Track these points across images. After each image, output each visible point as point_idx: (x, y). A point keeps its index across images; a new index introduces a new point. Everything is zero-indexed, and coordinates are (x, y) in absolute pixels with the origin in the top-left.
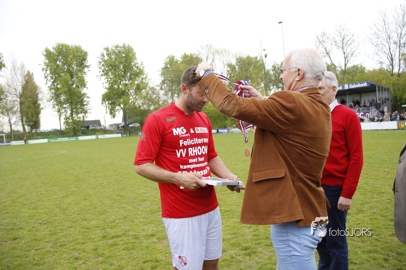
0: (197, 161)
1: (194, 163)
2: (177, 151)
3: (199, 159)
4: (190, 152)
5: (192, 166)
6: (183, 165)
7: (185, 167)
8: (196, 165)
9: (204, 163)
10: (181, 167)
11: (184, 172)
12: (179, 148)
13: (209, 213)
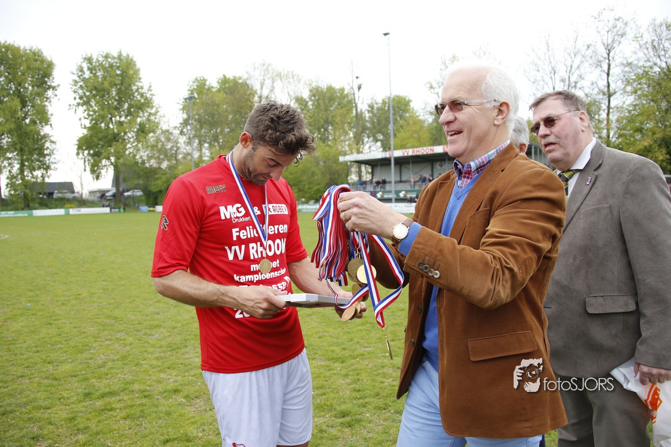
4: (252, 252)
5: (256, 278)
6: (239, 274)
8: (263, 275)
9: (279, 272)
10: (236, 278)
12: (231, 243)
13: (290, 361)
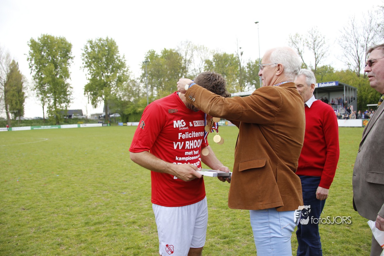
0: (192, 154)
1: (189, 155)
2: (174, 143)
3: (195, 152)
4: (187, 146)
5: (187, 159)
6: (178, 157)
7: (180, 159)
8: (191, 157)
9: (198, 156)
10: (177, 158)
11: (178, 163)
12: (177, 141)
13: (198, 202)
